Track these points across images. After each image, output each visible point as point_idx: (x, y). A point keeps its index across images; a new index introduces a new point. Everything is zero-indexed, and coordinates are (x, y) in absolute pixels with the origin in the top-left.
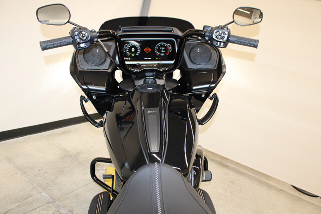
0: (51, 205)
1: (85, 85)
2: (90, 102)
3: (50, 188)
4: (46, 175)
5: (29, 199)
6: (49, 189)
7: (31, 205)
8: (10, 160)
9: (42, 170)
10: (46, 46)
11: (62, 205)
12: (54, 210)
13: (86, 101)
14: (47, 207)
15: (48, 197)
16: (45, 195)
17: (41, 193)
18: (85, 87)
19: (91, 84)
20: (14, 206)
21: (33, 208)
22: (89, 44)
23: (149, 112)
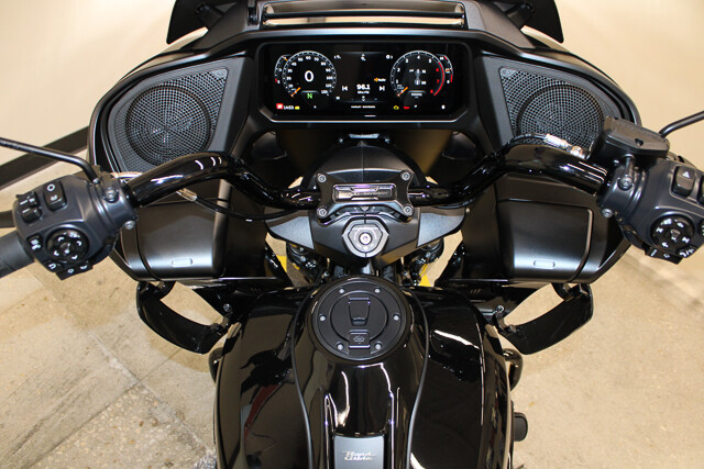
0: (134, 397)
3: (127, 342)
4: (117, 295)
5: (83, 382)
6: (126, 346)
7: (87, 401)
9: (105, 279)
11: (158, 396)
12: (141, 411)
14: (124, 405)
15: (125, 372)
16: (118, 366)
17: (107, 359)
20: (50, 410)
21: (93, 411)
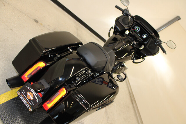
1: (117, 25)
2: (113, 30)
8: (77, 29)
10: (117, 7)
13: (113, 29)
18: (116, 25)
19: (118, 26)
22: (126, 15)
23: (123, 42)
